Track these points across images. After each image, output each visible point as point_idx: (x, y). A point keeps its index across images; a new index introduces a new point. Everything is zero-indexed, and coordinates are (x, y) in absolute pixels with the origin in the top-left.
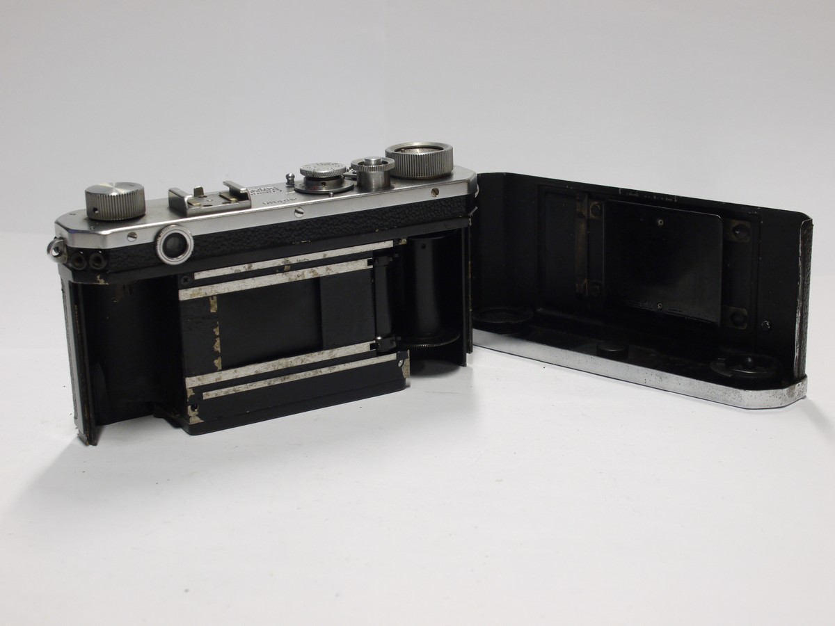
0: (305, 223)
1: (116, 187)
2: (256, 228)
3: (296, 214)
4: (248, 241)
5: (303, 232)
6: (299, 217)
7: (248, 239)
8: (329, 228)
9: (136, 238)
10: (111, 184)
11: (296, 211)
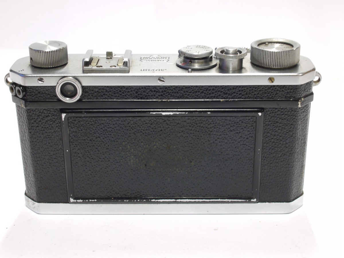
0: (166, 88)
1: (49, 45)
2: (129, 86)
3: (159, 81)
4: (123, 94)
5: (164, 94)
6: (160, 84)
7: (123, 93)
8: (184, 94)
9: (44, 82)
10: (46, 42)
11: (159, 80)
